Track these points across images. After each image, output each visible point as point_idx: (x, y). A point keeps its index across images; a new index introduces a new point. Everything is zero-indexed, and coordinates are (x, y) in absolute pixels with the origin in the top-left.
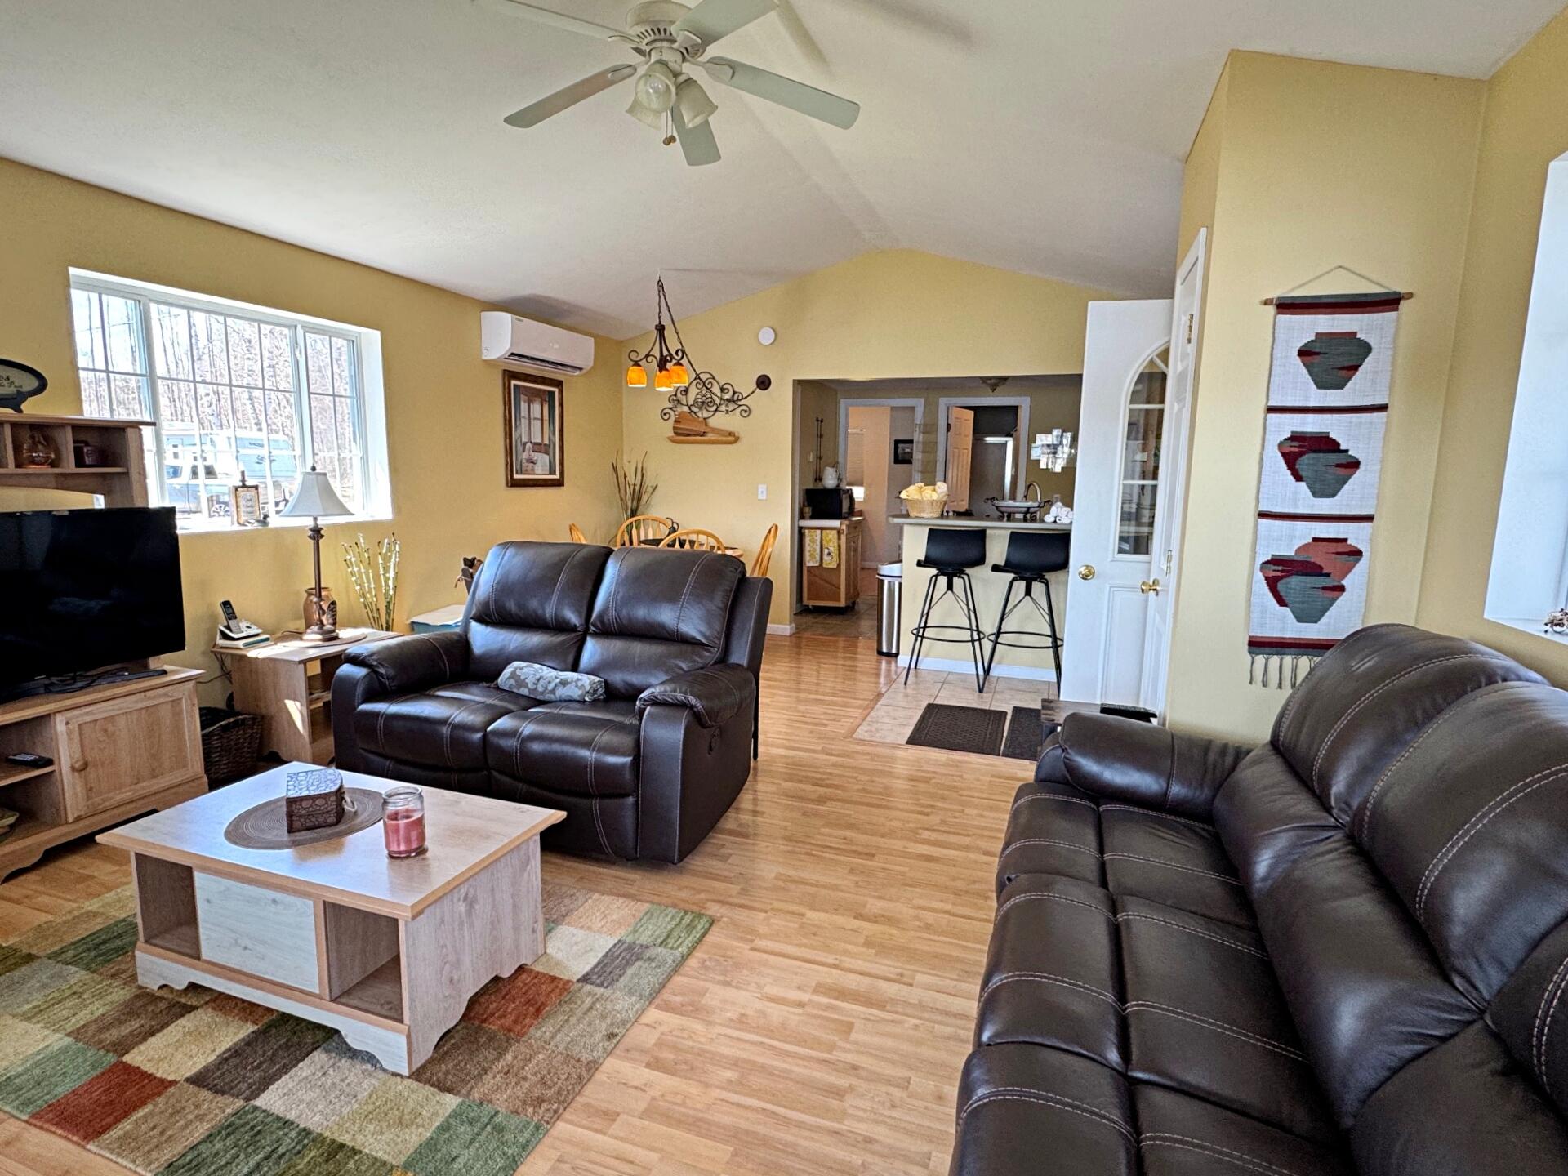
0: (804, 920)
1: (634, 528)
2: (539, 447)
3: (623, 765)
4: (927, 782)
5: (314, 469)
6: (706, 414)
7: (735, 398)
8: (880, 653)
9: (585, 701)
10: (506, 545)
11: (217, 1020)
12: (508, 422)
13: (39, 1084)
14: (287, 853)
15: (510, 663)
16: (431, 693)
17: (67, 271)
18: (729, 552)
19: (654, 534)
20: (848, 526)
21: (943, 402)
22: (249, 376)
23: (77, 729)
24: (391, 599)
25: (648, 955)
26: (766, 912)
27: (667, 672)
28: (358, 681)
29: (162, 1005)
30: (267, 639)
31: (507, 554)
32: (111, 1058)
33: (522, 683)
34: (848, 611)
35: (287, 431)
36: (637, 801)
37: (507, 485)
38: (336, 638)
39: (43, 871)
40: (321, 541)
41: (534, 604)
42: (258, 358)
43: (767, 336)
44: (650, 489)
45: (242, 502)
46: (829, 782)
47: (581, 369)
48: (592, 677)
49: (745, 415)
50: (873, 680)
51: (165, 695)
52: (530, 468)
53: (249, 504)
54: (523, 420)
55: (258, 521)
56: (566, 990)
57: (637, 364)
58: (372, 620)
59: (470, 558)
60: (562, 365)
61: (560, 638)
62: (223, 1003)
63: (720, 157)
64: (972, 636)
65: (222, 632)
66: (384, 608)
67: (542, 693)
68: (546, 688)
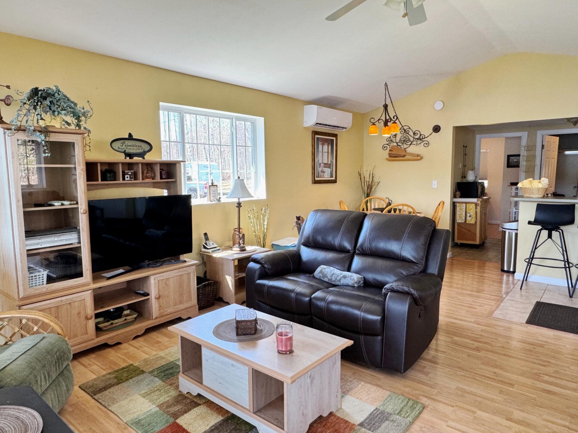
0: (476, 415)
1: (369, 203)
2: (327, 165)
3: (377, 320)
4: (543, 347)
5: (239, 178)
6: (405, 146)
7: (421, 138)
8: (503, 270)
9: (355, 286)
10: (317, 211)
11: (208, 411)
12: (313, 154)
13: (149, 425)
14: (237, 344)
15: (320, 266)
16: (286, 277)
17: (159, 104)
18: (418, 215)
19: (379, 205)
20: (481, 202)
21: (540, 133)
22: (205, 139)
23: (157, 282)
24: (265, 234)
25: (392, 418)
26: (453, 406)
27: (395, 275)
28: (256, 270)
29: (188, 401)
30: (219, 249)
31: (318, 215)
32: (172, 420)
33: (325, 276)
34: (481, 247)
35: (217, 161)
36: (383, 339)
37: (312, 183)
38: (245, 250)
39: (146, 337)
40: (241, 208)
41: (330, 239)
42: (207, 132)
43: (439, 106)
44: (376, 184)
45: (211, 192)
46: (481, 340)
47: (346, 128)
48: (358, 275)
49: (427, 145)
50: (498, 285)
51: (185, 270)
52: (322, 175)
53: (214, 193)
54: (320, 153)
55: (217, 200)
56: (353, 428)
57: (374, 124)
58: (258, 243)
59: (298, 216)
60: (338, 127)
61: (342, 255)
62: (210, 404)
63: (426, 19)
64: (565, 265)
65: (203, 245)
66: (263, 238)
67: (334, 281)
68: (336, 279)
